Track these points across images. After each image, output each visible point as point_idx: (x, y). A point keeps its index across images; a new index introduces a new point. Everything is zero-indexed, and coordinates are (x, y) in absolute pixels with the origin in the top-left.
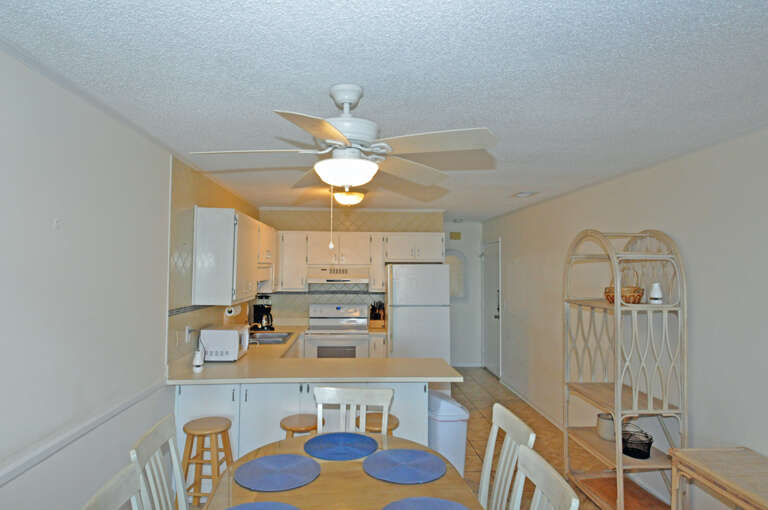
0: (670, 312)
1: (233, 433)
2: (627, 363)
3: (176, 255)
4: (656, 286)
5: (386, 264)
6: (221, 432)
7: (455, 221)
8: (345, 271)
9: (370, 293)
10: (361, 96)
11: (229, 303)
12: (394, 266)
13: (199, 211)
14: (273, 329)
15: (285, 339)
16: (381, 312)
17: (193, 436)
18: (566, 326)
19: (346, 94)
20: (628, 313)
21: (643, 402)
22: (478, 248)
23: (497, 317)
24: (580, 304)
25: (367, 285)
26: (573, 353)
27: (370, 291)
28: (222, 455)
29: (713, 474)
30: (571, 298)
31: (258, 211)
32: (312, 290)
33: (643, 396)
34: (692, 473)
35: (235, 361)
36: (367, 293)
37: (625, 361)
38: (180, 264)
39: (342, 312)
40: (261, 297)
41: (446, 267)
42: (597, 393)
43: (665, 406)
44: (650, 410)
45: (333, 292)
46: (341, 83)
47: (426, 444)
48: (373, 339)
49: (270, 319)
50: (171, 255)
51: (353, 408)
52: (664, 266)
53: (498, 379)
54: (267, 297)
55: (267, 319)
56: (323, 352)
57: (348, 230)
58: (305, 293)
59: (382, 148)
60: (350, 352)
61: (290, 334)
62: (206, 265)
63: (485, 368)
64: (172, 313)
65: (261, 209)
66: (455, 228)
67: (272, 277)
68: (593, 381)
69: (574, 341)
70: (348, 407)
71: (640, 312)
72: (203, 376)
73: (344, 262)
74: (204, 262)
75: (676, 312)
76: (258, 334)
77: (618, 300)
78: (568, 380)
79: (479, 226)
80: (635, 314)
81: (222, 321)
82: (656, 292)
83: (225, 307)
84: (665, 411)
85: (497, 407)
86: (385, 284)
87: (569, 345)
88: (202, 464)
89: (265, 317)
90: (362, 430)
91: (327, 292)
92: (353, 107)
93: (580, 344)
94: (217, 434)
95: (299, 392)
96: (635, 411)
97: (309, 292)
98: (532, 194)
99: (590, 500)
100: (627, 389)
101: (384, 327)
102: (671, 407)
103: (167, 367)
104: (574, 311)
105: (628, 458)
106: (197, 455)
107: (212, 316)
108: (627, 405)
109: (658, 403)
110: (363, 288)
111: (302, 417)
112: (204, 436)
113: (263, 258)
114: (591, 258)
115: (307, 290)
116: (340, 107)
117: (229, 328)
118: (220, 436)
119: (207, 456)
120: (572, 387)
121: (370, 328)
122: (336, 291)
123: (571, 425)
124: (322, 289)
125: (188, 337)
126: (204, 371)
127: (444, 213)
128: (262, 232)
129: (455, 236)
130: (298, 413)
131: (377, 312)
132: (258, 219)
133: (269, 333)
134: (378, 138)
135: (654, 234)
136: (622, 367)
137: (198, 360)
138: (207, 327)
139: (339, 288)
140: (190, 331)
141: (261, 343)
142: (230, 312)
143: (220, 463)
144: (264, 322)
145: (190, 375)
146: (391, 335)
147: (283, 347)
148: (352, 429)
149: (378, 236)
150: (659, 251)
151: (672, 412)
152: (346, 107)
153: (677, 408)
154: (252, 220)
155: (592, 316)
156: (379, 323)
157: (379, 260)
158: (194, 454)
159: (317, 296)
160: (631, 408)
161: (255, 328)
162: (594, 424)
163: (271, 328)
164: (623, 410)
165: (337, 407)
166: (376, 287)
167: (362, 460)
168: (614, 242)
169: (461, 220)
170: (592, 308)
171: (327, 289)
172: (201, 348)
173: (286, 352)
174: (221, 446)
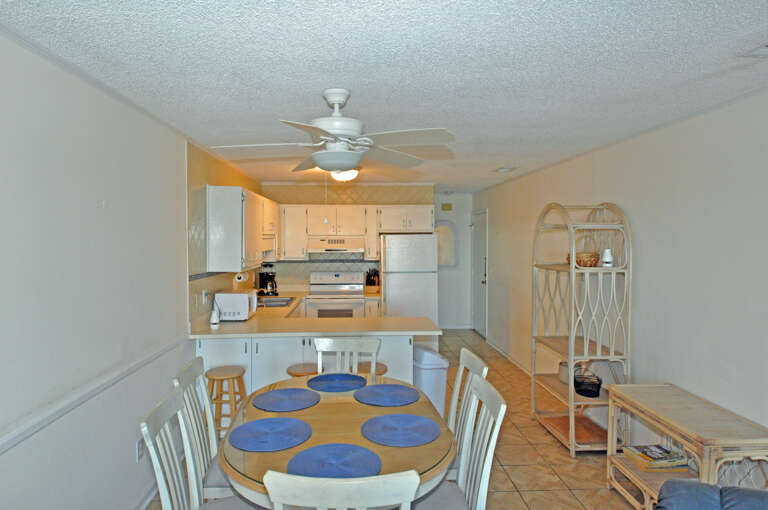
0: (618, 274)
1: (247, 378)
2: (580, 317)
3: (193, 227)
4: (608, 251)
5: (380, 234)
6: (237, 378)
7: (446, 193)
8: (342, 242)
9: (366, 262)
10: (348, 97)
11: (239, 270)
12: (388, 237)
13: (210, 189)
14: (277, 294)
15: (288, 303)
16: (376, 278)
17: (214, 380)
18: (535, 287)
19: (336, 96)
20: (582, 274)
21: (593, 350)
22: (468, 218)
23: (484, 282)
24: (547, 268)
25: (363, 254)
26: (541, 311)
27: (366, 259)
28: (238, 397)
29: (636, 402)
30: (540, 263)
31: (261, 186)
32: (312, 258)
33: (593, 344)
34: (622, 403)
35: (245, 321)
36: (362, 261)
37: (578, 315)
38: (196, 236)
39: (340, 279)
40: (265, 266)
41: (434, 237)
42: (558, 344)
43: (612, 353)
44: (599, 356)
45: (331, 261)
46: (331, 88)
47: (411, 382)
48: (368, 303)
49: (274, 285)
50: (189, 228)
51: (347, 355)
52: (616, 234)
53: (485, 339)
54: (271, 266)
55: (272, 286)
56: (322, 314)
57: (344, 203)
58: (305, 262)
59: (366, 141)
60: (348, 313)
61: (292, 299)
62: (218, 237)
63: (474, 330)
64: (192, 278)
65: (264, 184)
66: (446, 199)
67: (276, 247)
68: (558, 335)
69: (541, 301)
70: (343, 354)
71: (591, 274)
72: (219, 332)
73: (342, 233)
74: (215, 235)
75: (623, 274)
76: (264, 299)
77: (574, 263)
78: (535, 334)
79: (470, 198)
80: (587, 276)
81: (232, 286)
82: (608, 256)
83: (236, 273)
84: (612, 357)
85: (464, 351)
86: (379, 253)
87: (538, 304)
88: (221, 404)
89: (269, 284)
90: (355, 371)
91: (326, 261)
92: (342, 106)
93: (547, 303)
94: (233, 378)
95: (301, 345)
96: (586, 357)
97: (310, 261)
98: (513, 169)
99: (551, 434)
100: (579, 339)
101: (379, 292)
102: (617, 353)
103: (189, 325)
104: (541, 275)
105: (579, 396)
106: (217, 397)
107: (223, 281)
108: (579, 351)
109: (606, 350)
110: (360, 257)
111: (305, 365)
112: (222, 380)
113: (267, 229)
114: (557, 227)
115: (307, 259)
116: (332, 107)
117: (240, 292)
118: (236, 382)
119: (226, 397)
120: (538, 340)
121: (365, 293)
122: (333, 259)
123: (537, 372)
124: (321, 258)
125: (204, 300)
126: (219, 329)
127: (434, 187)
128: (266, 207)
129: (447, 207)
130: (302, 362)
131: (372, 279)
132: (261, 194)
133: (274, 298)
134: (363, 133)
135: (610, 206)
136: (575, 321)
137: (215, 319)
138: (219, 291)
139: (337, 257)
140: (206, 295)
141: (267, 306)
142: (240, 278)
143: (237, 403)
144: (269, 288)
145: (209, 331)
146: (385, 300)
147: (287, 310)
148: (346, 371)
149: (372, 209)
150: (613, 221)
151: (617, 358)
152: (337, 107)
153: (621, 354)
154: (257, 195)
155: (558, 279)
156: (374, 288)
157: (373, 232)
158: (214, 396)
159: (317, 264)
160: (583, 355)
161: (261, 294)
162: (556, 372)
163: (275, 294)
164: (575, 355)
165: (334, 353)
166: (372, 256)
167: (353, 392)
168: (572, 214)
169: (452, 193)
170: (558, 272)
171: (326, 258)
172: (216, 308)
173: (291, 312)
174: (237, 390)
